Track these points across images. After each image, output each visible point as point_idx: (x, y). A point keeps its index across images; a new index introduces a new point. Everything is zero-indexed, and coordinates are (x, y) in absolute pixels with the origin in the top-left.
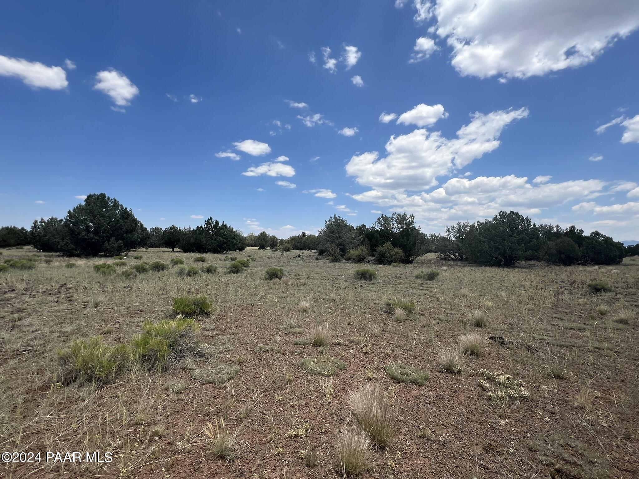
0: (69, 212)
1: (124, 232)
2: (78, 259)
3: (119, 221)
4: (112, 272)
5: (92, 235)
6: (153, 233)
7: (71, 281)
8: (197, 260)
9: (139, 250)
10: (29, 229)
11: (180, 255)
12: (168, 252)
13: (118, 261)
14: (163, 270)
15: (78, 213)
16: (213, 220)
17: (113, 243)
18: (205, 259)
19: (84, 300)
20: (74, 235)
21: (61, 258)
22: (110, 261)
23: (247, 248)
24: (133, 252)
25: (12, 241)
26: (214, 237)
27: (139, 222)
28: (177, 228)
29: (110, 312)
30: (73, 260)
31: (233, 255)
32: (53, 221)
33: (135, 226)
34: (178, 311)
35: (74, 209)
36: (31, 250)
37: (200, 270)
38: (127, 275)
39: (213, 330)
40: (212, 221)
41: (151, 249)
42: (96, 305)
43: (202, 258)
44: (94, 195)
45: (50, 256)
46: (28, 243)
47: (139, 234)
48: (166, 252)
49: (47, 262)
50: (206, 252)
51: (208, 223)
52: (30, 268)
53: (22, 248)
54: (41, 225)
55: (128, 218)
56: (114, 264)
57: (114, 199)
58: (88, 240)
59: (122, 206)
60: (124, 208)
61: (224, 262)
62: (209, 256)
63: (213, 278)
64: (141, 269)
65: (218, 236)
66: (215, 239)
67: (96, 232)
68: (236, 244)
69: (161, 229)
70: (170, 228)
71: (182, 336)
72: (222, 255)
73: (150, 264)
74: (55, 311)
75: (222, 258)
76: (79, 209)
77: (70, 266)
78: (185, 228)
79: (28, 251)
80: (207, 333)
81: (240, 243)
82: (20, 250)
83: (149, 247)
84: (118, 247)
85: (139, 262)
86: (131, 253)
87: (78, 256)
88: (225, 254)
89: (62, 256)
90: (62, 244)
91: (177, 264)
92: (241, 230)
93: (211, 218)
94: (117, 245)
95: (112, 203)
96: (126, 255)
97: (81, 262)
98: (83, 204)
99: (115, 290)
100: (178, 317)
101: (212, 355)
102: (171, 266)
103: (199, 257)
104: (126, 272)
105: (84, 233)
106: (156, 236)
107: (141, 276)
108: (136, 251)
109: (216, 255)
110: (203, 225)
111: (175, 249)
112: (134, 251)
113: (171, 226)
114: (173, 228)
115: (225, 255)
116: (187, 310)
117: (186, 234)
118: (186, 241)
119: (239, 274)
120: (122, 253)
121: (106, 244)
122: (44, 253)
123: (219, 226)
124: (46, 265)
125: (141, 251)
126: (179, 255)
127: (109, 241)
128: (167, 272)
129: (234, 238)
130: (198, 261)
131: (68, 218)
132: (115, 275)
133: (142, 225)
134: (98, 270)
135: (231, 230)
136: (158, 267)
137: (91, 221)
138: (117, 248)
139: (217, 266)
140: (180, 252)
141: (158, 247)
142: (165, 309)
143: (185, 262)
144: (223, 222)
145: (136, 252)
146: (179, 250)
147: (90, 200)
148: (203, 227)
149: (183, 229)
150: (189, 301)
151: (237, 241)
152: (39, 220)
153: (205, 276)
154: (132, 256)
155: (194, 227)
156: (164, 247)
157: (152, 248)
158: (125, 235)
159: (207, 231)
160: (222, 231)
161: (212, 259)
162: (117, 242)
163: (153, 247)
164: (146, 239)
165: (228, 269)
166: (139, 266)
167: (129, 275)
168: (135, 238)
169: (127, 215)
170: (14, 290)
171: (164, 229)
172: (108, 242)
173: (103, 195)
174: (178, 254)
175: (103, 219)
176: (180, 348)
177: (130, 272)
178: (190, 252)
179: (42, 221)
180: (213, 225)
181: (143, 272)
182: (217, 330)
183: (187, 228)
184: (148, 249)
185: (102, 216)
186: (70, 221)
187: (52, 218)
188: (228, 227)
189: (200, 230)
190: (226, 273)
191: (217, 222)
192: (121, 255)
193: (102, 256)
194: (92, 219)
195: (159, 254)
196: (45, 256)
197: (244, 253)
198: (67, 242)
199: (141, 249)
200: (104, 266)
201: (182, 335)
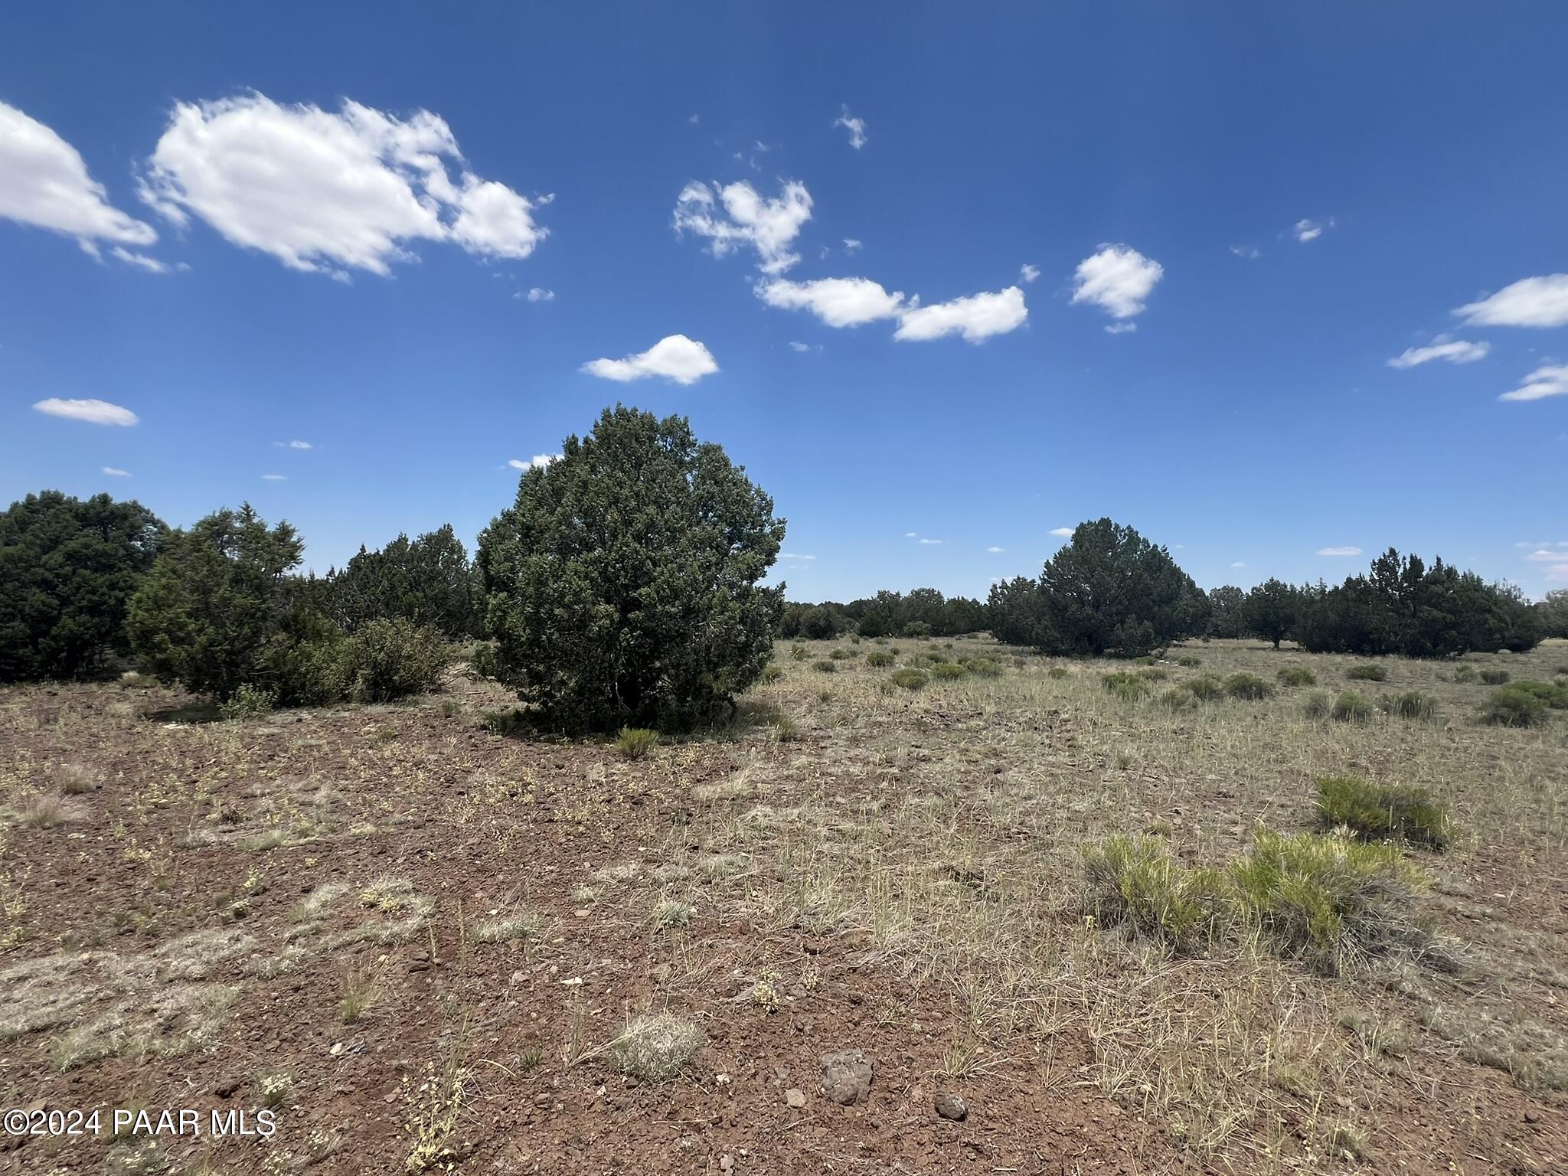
0: (1047, 564)
1: (1153, 601)
2: (1067, 660)
3: (1141, 576)
4: (1142, 695)
5: (1089, 610)
6: (1219, 602)
7: (1065, 706)
8: (1356, 675)
9: (1187, 643)
10: (983, 601)
11: (1299, 660)
12: (1264, 649)
13: (1146, 668)
14: (1261, 698)
15: (1063, 566)
16: (1400, 558)
17: (1131, 627)
18: (1383, 675)
19: (1096, 750)
20: (1056, 611)
21: (1039, 658)
22: (1131, 668)
23: (1546, 642)
24: (1175, 649)
25: (962, 625)
26: (1408, 607)
27: (1185, 575)
28: (1286, 586)
29: (1155, 786)
30: (1060, 663)
31: (1486, 664)
32: (1021, 584)
33: (1178, 586)
34: (1336, 815)
35: (1056, 557)
36: (989, 641)
37: (1378, 706)
38: (1174, 703)
39: (1468, 897)
40: (1396, 560)
41: (1214, 642)
42: (1124, 765)
43: (1373, 669)
44: (1090, 523)
45: (1021, 653)
46: (983, 629)
47: (1187, 605)
48: (1257, 649)
49: (1020, 664)
50: (1384, 653)
51: (1384, 566)
52: (996, 674)
53: (975, 637)
54: (1002, 593)
55: (1160, 569)
56: (1139, 674)
57: (1129, 528)
58: (1083, 621)
59: (1145, 541)
60: (1151, 546)
61: (1458, 687)
62: (1393, 664)
63: (1424, 735)
64: (1205, 692)
65: (1424, 604)
66: (1414, 615)
67: (1096, 606)
68: (1501, 630)
69: (1239, 590)
70: (1263, 588)
71: (1371, 891)
72: (1443, 664)
73: (1224, 679)
74: (1053, 765)
75: (1449, 674)
76: (1063, 557)
77: (1058, 674)
78: (1307, 586)
79: (983, 642)
80: (1448, 903)
81: (1513, 624)
82: (974, 640)
83: (1209, 635)
84: (1143, 636)
85: (1195, 675)
86: (1171, 651)
87: (1066, 654)
88: (1453, 659)
89: (1039, 654)
90: (1038, 629)
91: (1295, 684)
92: (1511, 582)
93: (1393, 552)
94: (1140, 632)
95: (1124, 538)
96: (1161, 656)
97: (1074, 668)
98: (1070, 544)
99: (1153, 736)
100: (1337, 831)
101: (1484, 978)
102: (1279, 688)
103: (1363, 668)
104: (1172, 696)
105: (1074, 607)
106: (1228, 610)
107: (1207, 709)
108: (1181, 646)
109: (1419, 662)
110: (1367, 573)
111: (1283, 644)
112: (1176, 646)
113: (1266, 580)
114: (1273, 586)
115: (1458, 665)
116: (1364, 816)
117: (1312, 601)
118: (1314, 620)
119: (1532, 731)
120: (1152, 649)
121: (1118, 629)
122: (1009, 647)
123: (1424, 573)
124: (1017, 671)
125: (1191, 647)
126: (1295, 658)
127: (1123, 622)
128: (1272, 703)
129: (1490, 611)
130: (1362, 678)
131: (1046, 577)
132: (1148, 700)
133: (1191, 584)
134: (1110, 687)
135: (1473, 585)
136: (1247, 690)
137: (1087, 581)
138: (1139, 638)
139: (1437, 697)
140: (1297, 650)
141: (1233, 637)
142: (1289, 803)
143: (1320, 678)
144: (1439, 560)
145: (1181, 650)
146: (1295, 645)
147: (1082, 534)
148: (1368, 578)
149: (1302, 588)
150: (1367, 794)
151: (1501, 620)
152: (999, 585)
153: (1396, 724)
154: (1175, 659)
155: (1335, 581)
156: (1248, 637)
157: (1217, 640)
158: (1156, 608)
159: (1382, 590)
160: (1439, 589)
161: (1408, 674)
162: (1140, 624)
163: (1220, 637)
164: (1203, 617)
165: (1481, 709)
166: (1200, 683)
167: (1179, 705)
168: (1180, 615)
169: (1158, 563)
170: (981, 714)
171: (1247, 590)
172: (1122, 625)
173: (1105, 522)
174: (1291, 656)
175: (1108, 575)
176: (1369, 923)
177: (1182, 696)
178: (1329, 652)
179: (1004, 586)
180: (1401, 571)
181: (1211, 698)
182: (1483, 901)
183: (1314, 584)
184: (1208, 641)
185: (1108, 568)
186: (1049, 582)
187: (1019, 578)
188: (1460, 573)
189: (1355, 590)
190: (1470, 722)
191: (1416, 563)
192: (1150, 654)
193: (1110, 656)
194: (1088, 575)
195: (1238, 655)
196: (1012, 653)
197: (1533, 657)
198: (1046, 626)
199: (1192, 641)
200: (1122, 678)
201: (1373, 887)
